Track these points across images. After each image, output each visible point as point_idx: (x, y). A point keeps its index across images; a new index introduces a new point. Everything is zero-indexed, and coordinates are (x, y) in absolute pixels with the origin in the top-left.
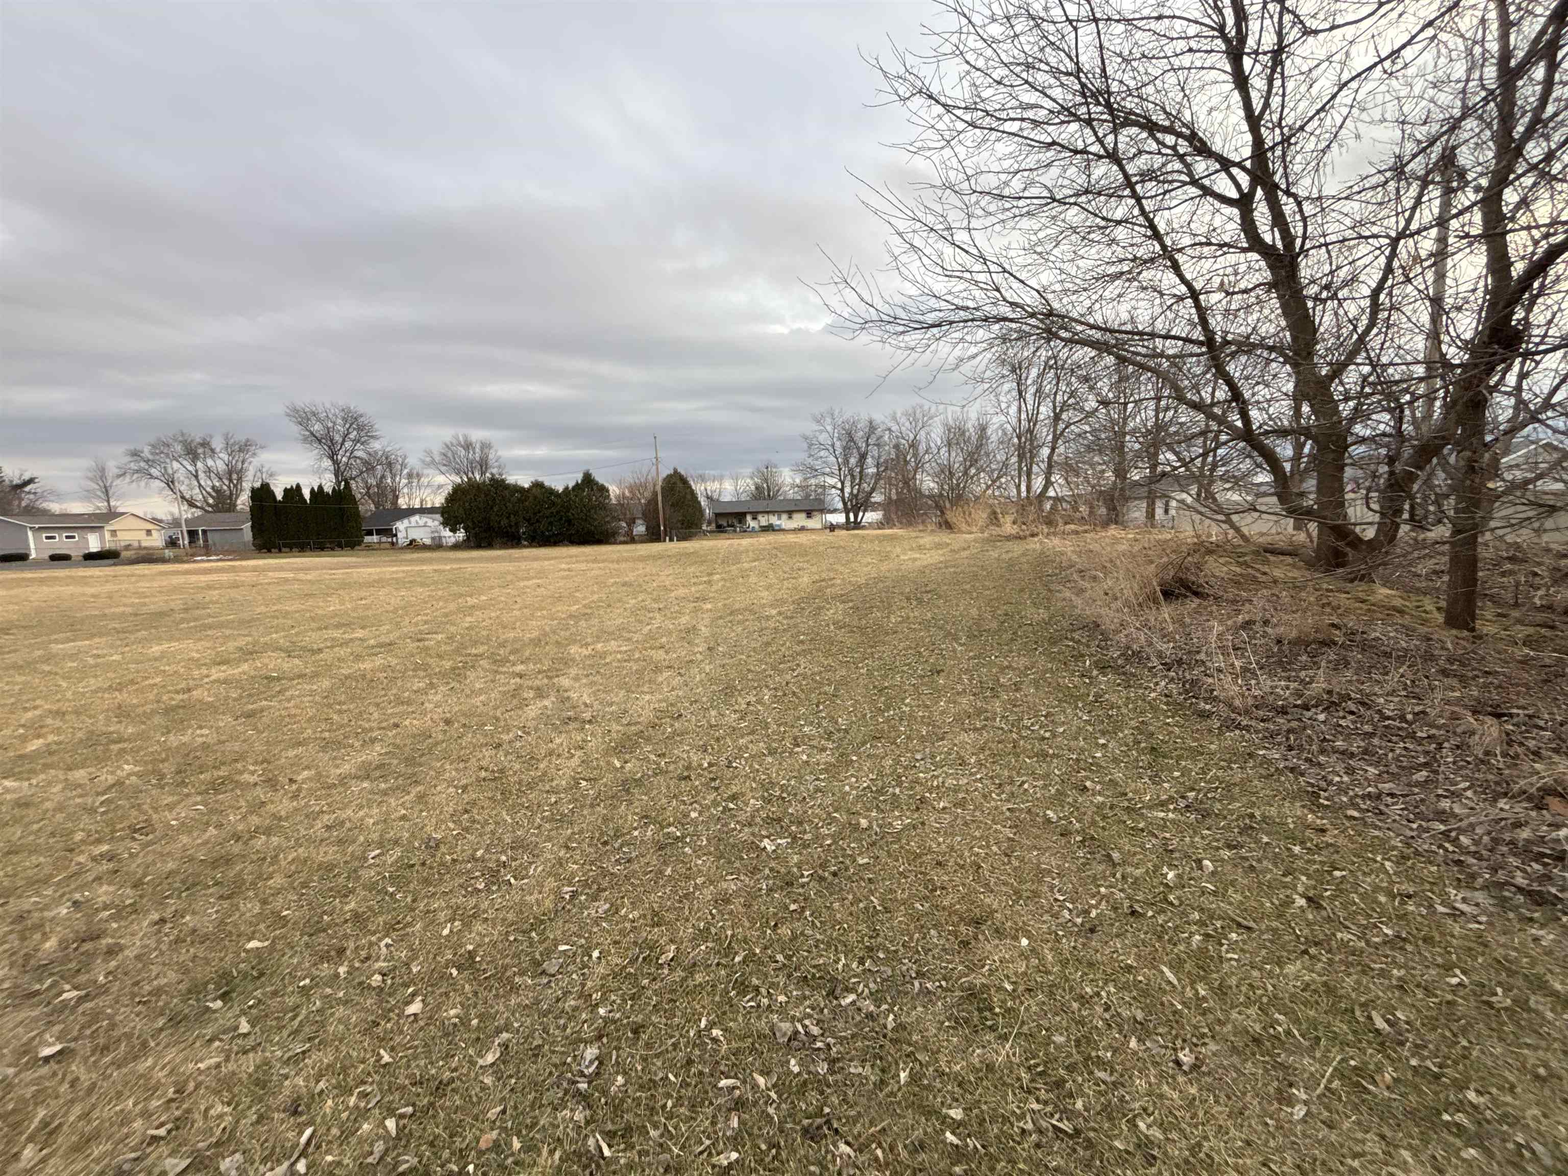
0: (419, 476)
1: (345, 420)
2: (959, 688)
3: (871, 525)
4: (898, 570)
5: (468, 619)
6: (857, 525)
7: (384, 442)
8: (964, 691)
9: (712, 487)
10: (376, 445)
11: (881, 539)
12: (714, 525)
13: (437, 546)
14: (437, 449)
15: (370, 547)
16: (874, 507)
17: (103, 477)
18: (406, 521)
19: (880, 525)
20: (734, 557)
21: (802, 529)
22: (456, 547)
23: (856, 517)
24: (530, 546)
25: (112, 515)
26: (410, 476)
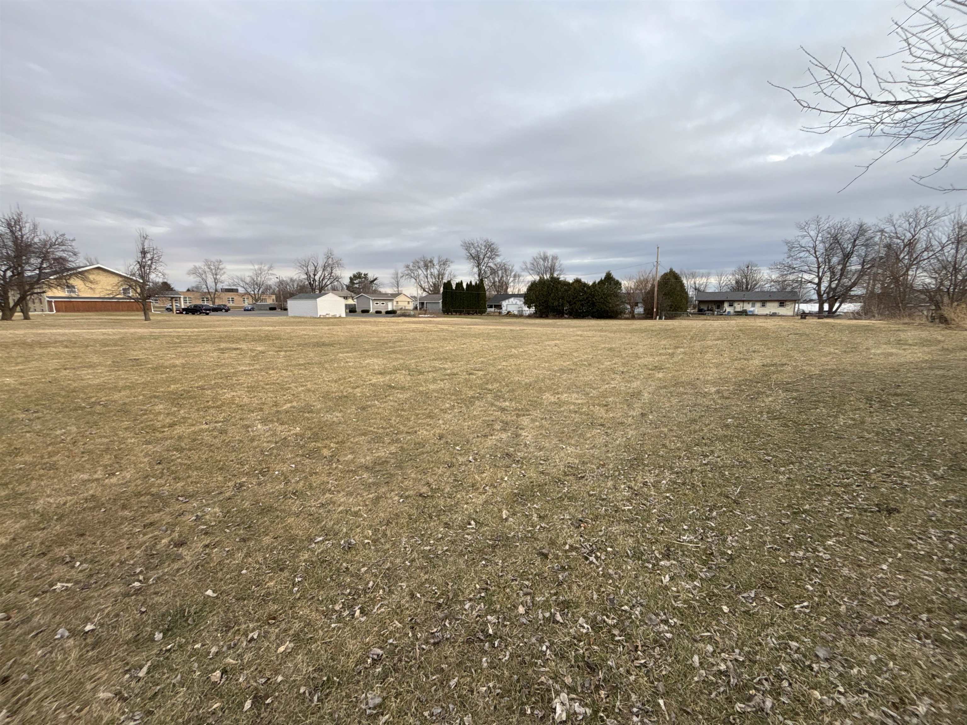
0: (519, 276)
1: (485, 246)
2: (922, 548)
3: (846, 315)
4: (863, 365)
5: (504, 363)
6: (831, 314)
7: (502, 257)
8: (929, 555)
9: (700, 281)
10: (498, 260)
11: (852, 330)
12: (696, 310)
13: (520, 315)
14: (529, 260)
15: (489, 315)
16: (853, 299)
17: (397, 277)
18: (507, 301)
19: (856, 315)
20: (702, 336)
21: (774, 315)
22: (530, 316)
23: (831, 307)
24: (569, 318)
25: (398, 294)
26: (515, 276)
